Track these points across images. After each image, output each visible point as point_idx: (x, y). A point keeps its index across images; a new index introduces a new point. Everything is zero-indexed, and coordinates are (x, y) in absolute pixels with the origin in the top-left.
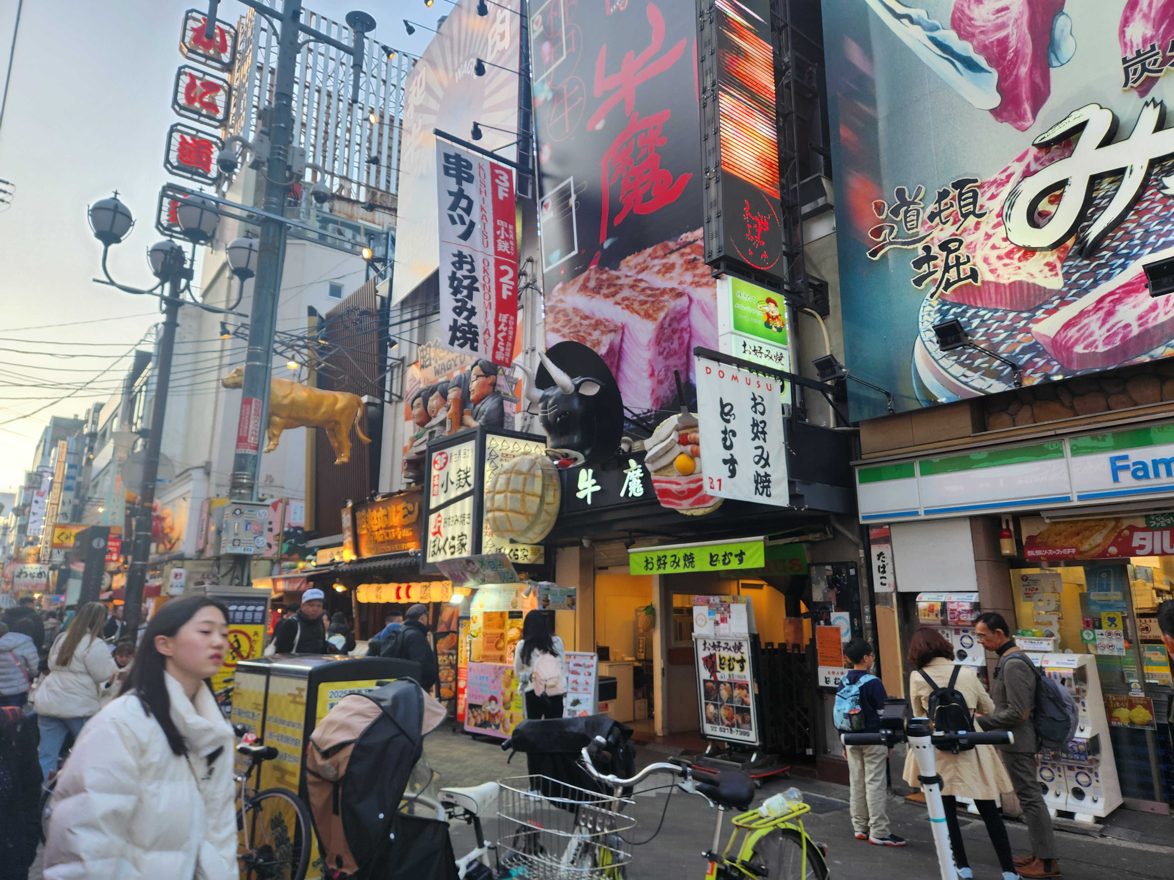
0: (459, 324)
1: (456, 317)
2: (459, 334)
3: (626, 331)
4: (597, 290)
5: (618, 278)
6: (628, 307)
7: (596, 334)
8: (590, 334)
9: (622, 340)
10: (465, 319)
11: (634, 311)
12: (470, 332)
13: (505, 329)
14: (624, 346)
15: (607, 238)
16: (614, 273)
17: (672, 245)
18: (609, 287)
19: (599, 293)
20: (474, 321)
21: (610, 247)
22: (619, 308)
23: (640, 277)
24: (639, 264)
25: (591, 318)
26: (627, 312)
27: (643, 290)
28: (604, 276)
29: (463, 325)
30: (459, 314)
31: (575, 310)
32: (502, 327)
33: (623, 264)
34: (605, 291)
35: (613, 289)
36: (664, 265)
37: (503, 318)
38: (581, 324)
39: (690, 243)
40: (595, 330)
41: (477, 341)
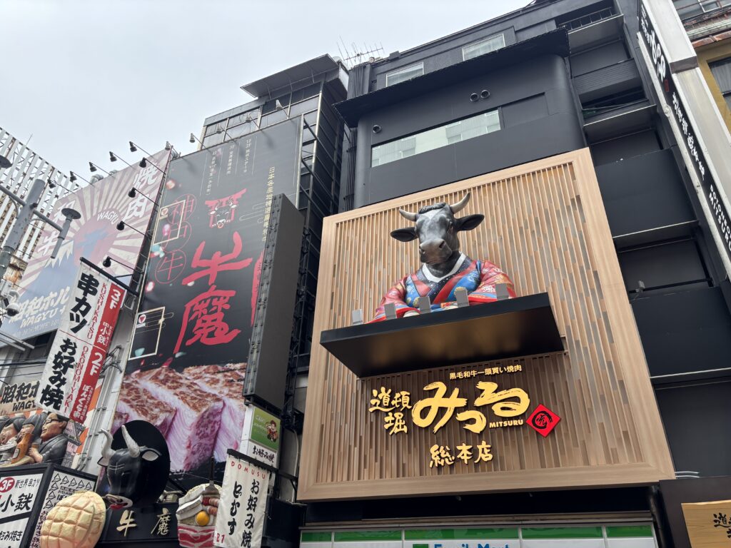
0: (51, 389)
1: (50, 384)
2: (48, 396)
3: (178, 414)
4: (164, 382)
5: (181, 378)
6: (182, 398)
7: (156, 411)
8: (152, 410)
9: (174, 419)
10: (56, 386)
11: (186, 402)
12: (57, 396)
13: (85, 396)
14: (174, 423)
15: (179, 351)
16: (178, 374)
17: (220, 368)
18: (173, 382)
19: (165, 384)
20: (63, 388)
21: (179, 357)
22: (176, 397)
23: (195, 382)
24: (196, 374)
25: (156, 400)
26: (181, 402)
27: (196, 390)
28: (171, 375)
29: (54, 390)
30: (53, 383)
31: (145, 391)
32: (84, 394)
33: (186, 370)
34: (169, 384)
35: (175, 384)
36: (212, 379)
37: (86, 388)
38: (147, 402)
39: (231, 370)
40: (156, 407)
41: (61, 402)
